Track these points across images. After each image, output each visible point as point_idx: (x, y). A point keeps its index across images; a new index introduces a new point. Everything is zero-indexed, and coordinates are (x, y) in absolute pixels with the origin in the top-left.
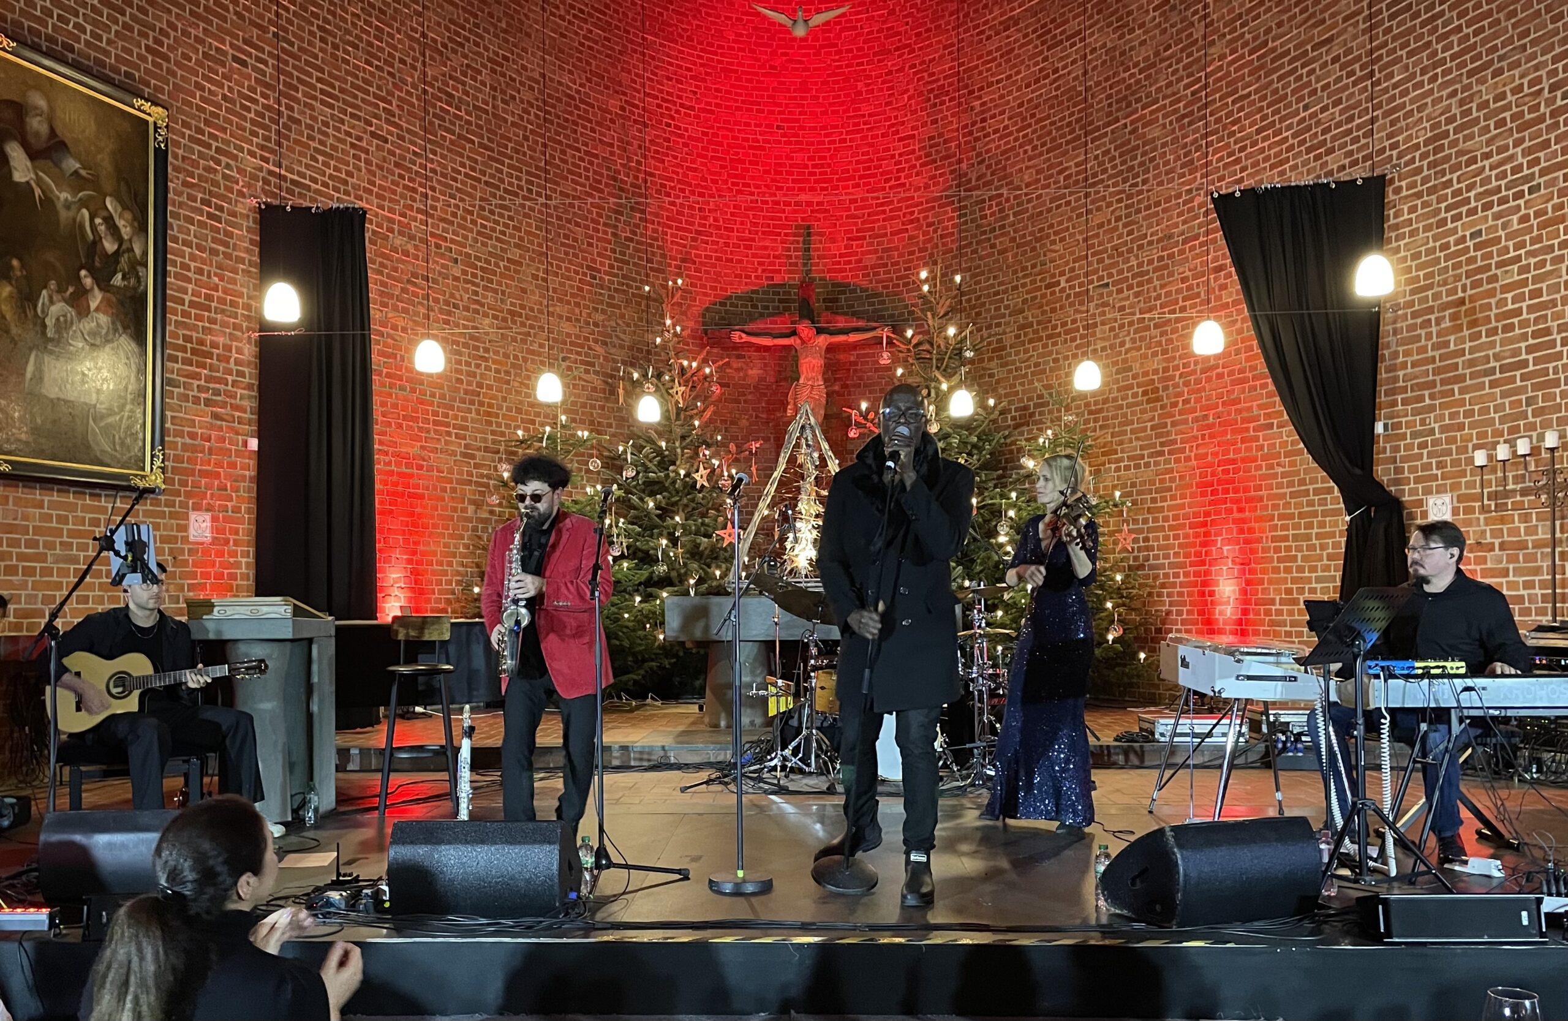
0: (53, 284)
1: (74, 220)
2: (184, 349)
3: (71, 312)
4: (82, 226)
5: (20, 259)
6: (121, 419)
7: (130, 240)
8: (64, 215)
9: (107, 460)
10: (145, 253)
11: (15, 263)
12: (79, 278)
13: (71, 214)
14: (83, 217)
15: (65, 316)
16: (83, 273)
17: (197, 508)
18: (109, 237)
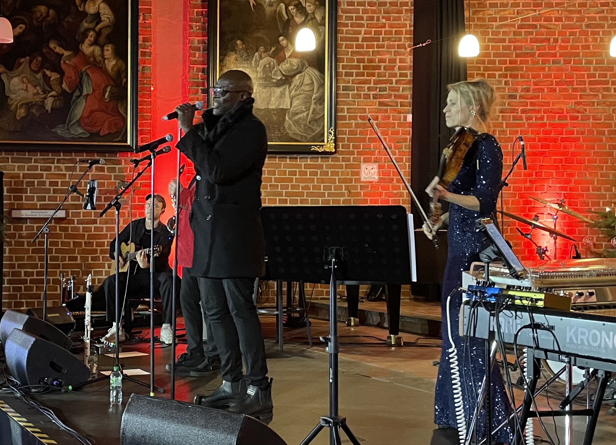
0: (262, 49)
1: (276, 11)
2: (358, 67)
3: (273, 61)
4: (280, 14)
5: (241, 40)
6: (308, 114)
7: (313, 13)
8: (268, 10)
9: (298, 138)
10: (324, 18)
11: (239, 42)
12: (279, 42)
13: (273, 8)
14: (281, 8)
15: (269, 64)
16: (281, 38)
17: (367, 161)
18: (298, 15)
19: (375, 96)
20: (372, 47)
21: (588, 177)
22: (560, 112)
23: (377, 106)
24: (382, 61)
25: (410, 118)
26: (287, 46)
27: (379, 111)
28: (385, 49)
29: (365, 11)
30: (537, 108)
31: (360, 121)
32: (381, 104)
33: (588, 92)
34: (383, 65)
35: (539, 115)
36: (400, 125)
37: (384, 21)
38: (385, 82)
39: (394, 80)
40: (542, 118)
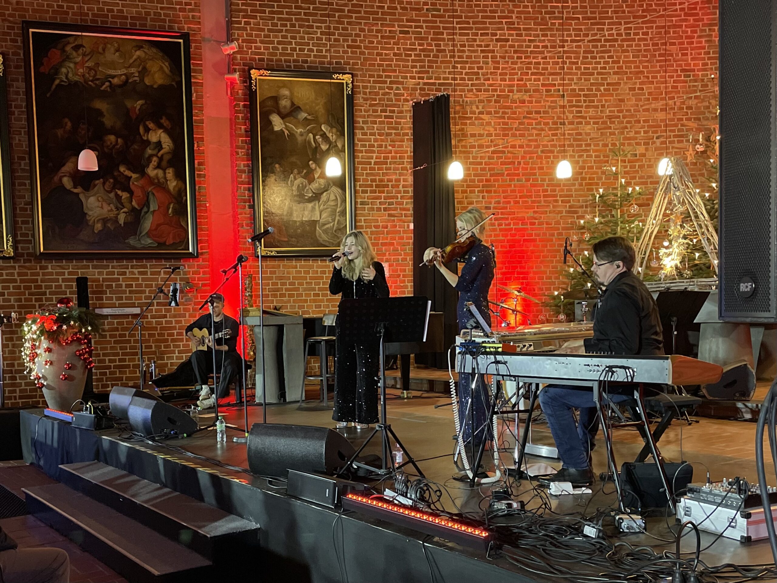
0: (296, 171)
1: (305, 140)
2: (371, 186)
3: (305, 181)
4: (309, 142)
5: (279, 164)
6: (334, 225)
7: (336, 142)
8: (300, 139)
9: (327, 244)
10: (344, 146)
11: (277, 166)
12: (309, 165)
13: (303, 138)
14: (310, 138)
15: (302, 184)
16: (311, 162)
18: (324, 143)
19: (385, 209)
20: (381, 169)
21: (543, 269)
22: (522, 220)
23: (386, 218)
24: (390, 180)
25: (412, 226)
26: (316, 169)
27: (389, 221)
28: (392, 171)
29: (376, 140)
30: (506, 216)
31: (374, 229)
32: (390, 215)
33: (543, 204)
34: (390, 184)
35: (507, 222)
36: (404, 232)
37: (390, 148)
38: (392, 198)
39: (399, 195)
40: (509, 224)
